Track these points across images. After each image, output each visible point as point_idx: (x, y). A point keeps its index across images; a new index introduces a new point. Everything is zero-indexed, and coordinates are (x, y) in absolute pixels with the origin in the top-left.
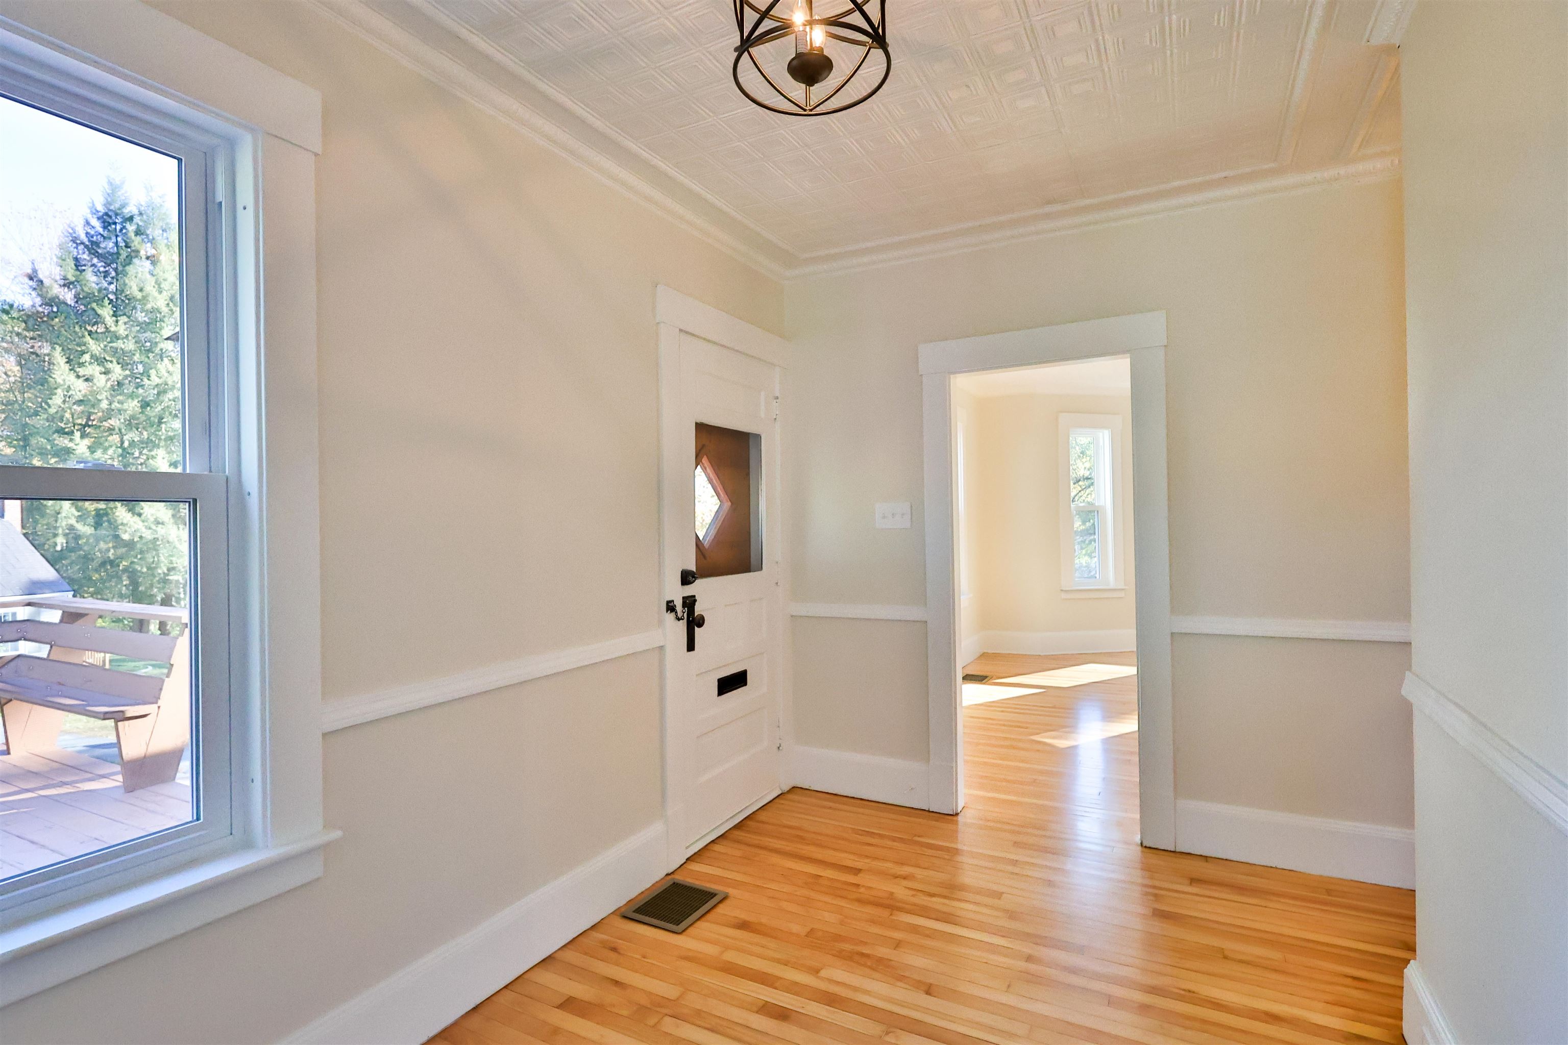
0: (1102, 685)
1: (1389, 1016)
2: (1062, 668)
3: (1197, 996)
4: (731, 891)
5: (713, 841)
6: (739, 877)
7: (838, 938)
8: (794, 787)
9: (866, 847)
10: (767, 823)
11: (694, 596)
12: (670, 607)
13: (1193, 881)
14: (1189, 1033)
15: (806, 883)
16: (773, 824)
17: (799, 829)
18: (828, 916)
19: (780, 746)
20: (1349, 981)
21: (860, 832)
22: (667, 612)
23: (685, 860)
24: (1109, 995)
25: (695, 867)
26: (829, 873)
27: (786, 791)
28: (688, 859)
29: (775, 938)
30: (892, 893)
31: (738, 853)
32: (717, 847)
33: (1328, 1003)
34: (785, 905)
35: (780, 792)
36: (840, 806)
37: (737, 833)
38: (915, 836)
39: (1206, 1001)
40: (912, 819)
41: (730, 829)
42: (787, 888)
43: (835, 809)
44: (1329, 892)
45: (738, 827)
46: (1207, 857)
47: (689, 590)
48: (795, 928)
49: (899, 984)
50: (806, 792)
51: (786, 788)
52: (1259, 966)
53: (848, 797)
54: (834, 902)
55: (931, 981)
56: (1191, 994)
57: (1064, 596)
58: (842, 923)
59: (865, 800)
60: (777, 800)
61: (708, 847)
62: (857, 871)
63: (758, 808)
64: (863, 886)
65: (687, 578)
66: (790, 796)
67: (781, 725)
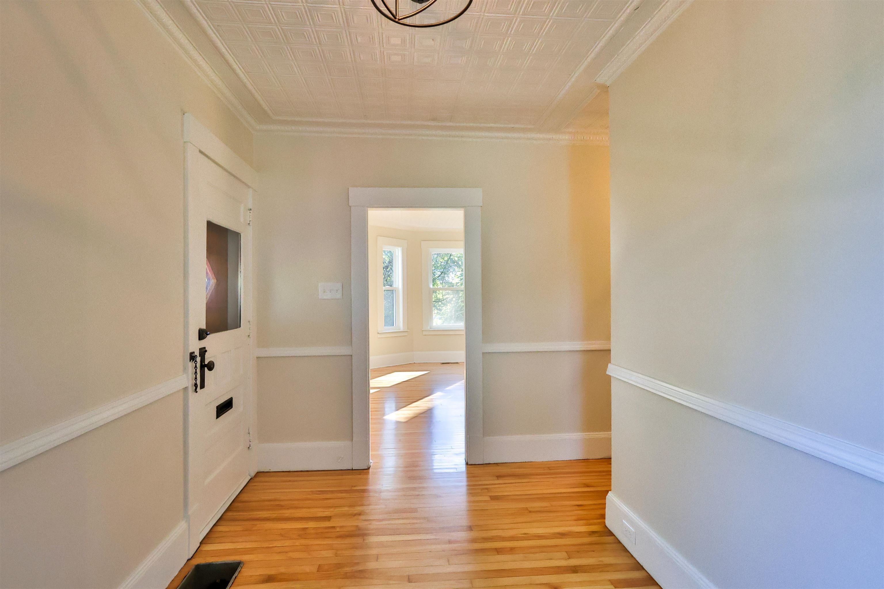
0: (407, 382)
1: (597, 519)
2: (384, 375)
3: (530, 535)
4: (244, 558)
5: (215, 525)
6: (249, 545)
7: (339, 566)
8: (258, 472)
9: (325, 501)
10: (250, 502)
11: (205, 348)
12: (192, 357)
13: (499, 477)
14: (537, 555)
15: (299, 535)
16: (255, 501)
17: (275, 500)
18: (325, 553)
19: (250, 446)
20: (577, 508)
21: (318, 492)
22: (190, 361)
23: (199, 545)
24: (496, 548)
25: (207, 548)
26: (311, 525)
27: (253, 476)
28: (201, 543)
29: (298, 580)
30: (357, 526)
31: (239, 528)
32: (219, 528)
33: (576, 520)
34: (291, 554)
35: (250, 478)
36: (296, 479)
37: (230, 514)
38: (352, 486)
39: (535, 536)
40: (344, 477)
41: (224, 513)
42: (287, 543)
43: (294, 481)
44: (549, 468)
45: (228, 510)
46: (497, 463)
47: (203, 343)
48: (307, 569)
49: (391, 582)
50: (268, 474)
51: (253, 474)
52: (544, 512)
53: (298, 471)
54: (325, 543)
55: (407, 574)
56: (527, 535)
57: (379, 336)
58: (336, 555)
59: (310, 471)
60: (250, 484)
61: (214, 530)
62: (328, 518)
63: (239, 492)
64: (337, 527)
65: (202, 335)
66: (257, 479)
67: (251, 433)
